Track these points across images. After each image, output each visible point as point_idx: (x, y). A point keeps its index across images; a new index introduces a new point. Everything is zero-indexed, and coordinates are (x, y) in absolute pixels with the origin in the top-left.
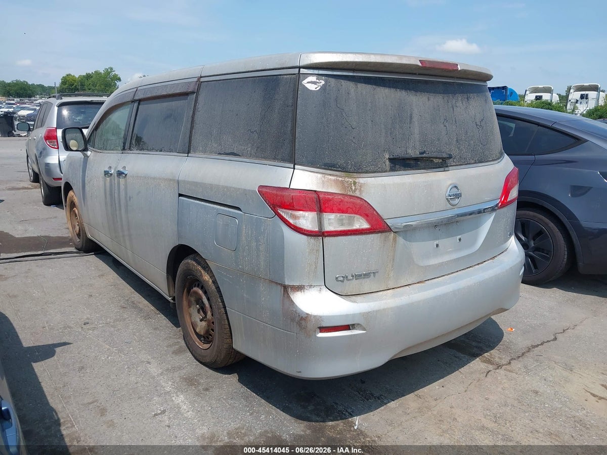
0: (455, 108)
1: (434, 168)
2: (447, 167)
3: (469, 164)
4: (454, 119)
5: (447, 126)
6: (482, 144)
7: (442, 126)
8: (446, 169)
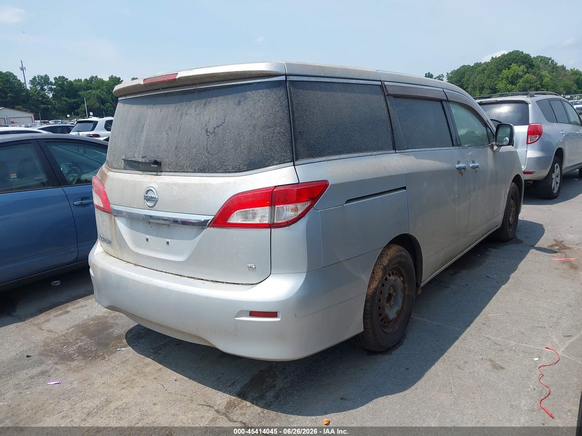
0: (184, 116)
1: (149, 171)
2: (162, 172)
3: (187, 172)
4: (178, 127)
5: (170, 134)
6: (209, 152)
7: (165, 134)
8: (159, 174)
